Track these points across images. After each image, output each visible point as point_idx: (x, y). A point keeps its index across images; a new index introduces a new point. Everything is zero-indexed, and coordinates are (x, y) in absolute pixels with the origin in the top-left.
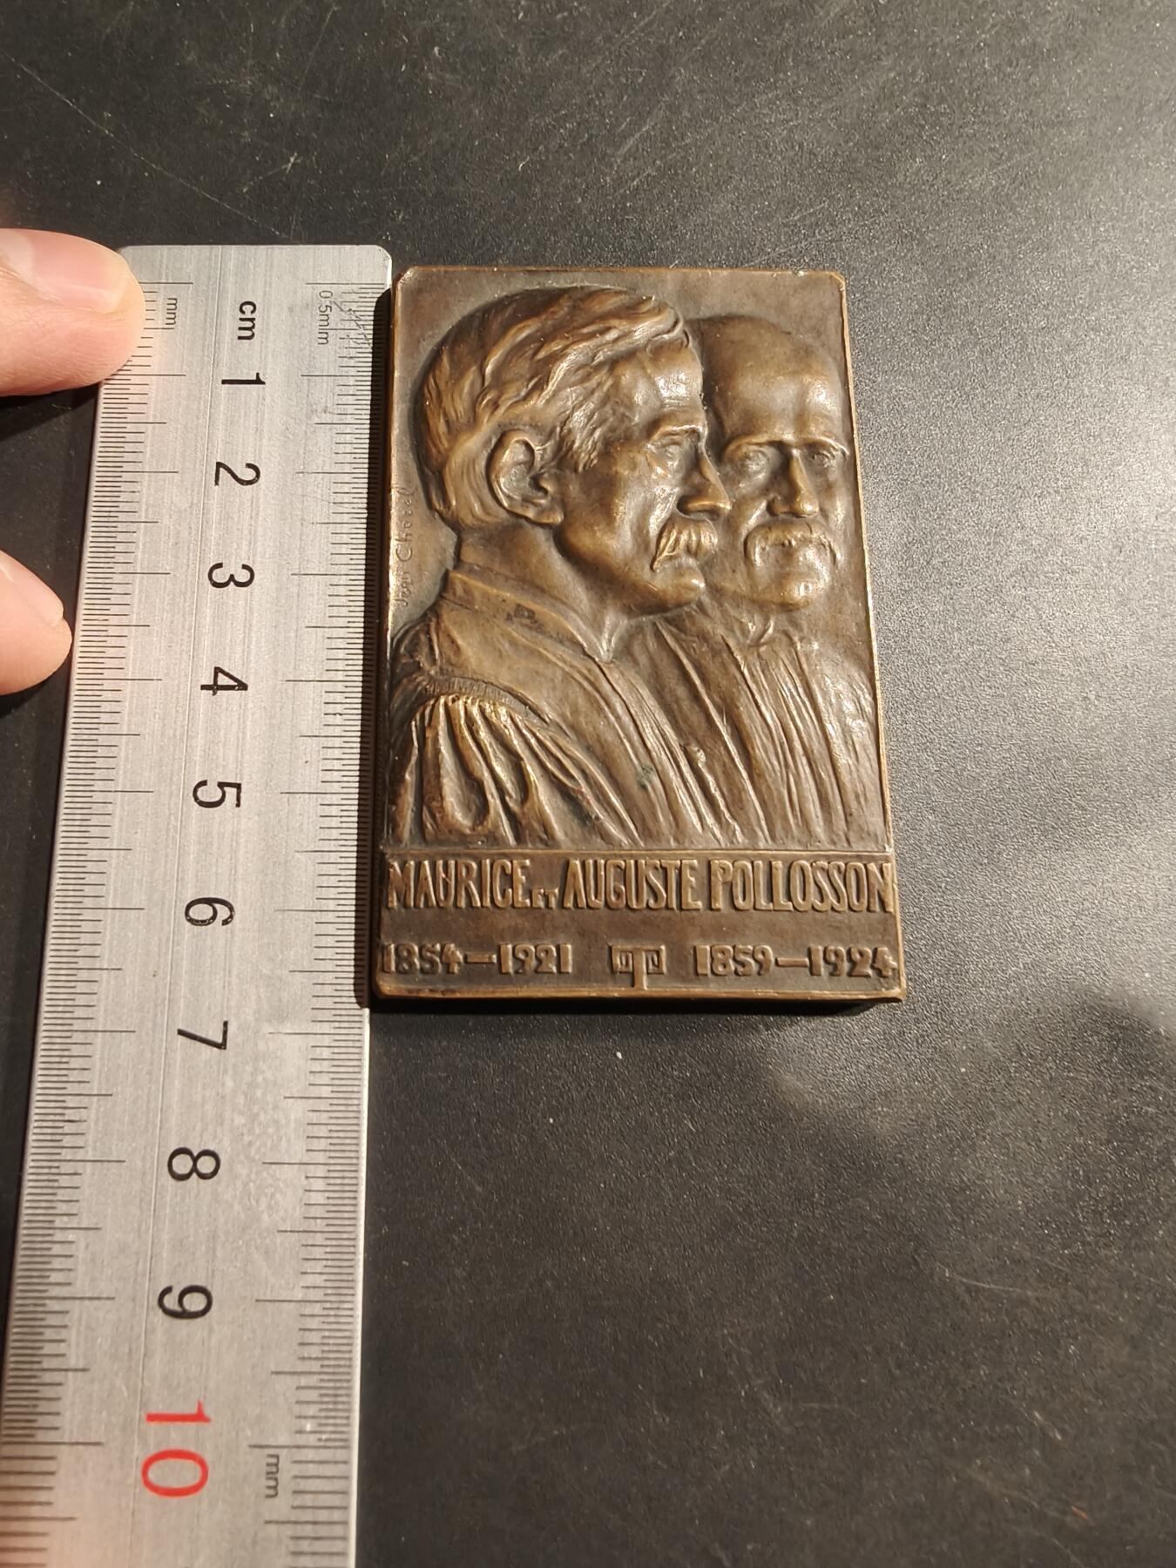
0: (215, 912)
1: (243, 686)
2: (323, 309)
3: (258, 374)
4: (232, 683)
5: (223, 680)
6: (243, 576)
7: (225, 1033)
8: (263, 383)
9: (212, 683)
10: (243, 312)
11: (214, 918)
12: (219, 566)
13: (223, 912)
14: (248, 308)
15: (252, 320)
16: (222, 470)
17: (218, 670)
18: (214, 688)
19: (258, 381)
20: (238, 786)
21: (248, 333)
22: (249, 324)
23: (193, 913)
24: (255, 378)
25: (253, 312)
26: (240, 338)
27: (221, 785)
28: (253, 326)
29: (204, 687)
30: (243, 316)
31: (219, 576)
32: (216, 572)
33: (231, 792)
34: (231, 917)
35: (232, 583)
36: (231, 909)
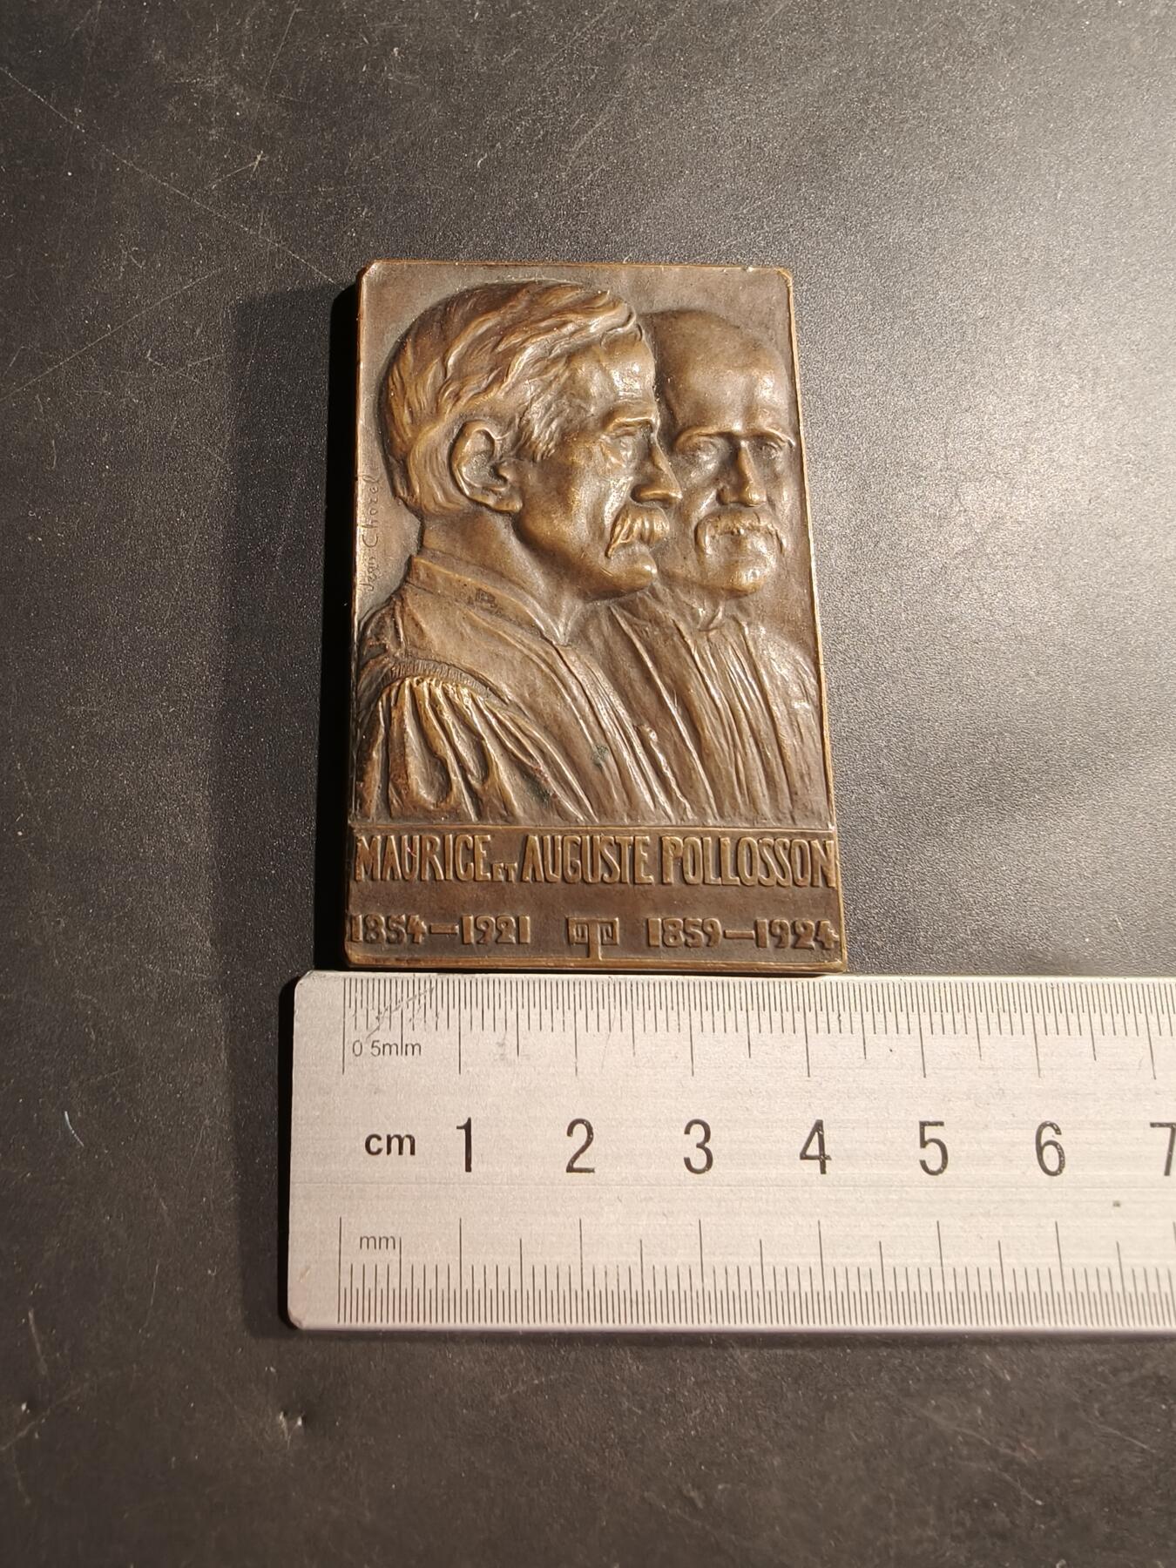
0: (1049, 1143)
1: (819, 1126)
2: (376, 1051)
3: (458, 1128)
4: (816, 1138)
5: (814, 1150)
6: (698, 1133)
7: (1161, 1125)
8: (469, 1120)
9: (818, 1162)
10: (379, 1151)
11: (1055, 1144)
12: (687, 1162)
13: (1048, 1134)
14: (374, 1145)
15: (389, 1139)
16: (576, 1165)
17: (804, 1156)
18: (823, 1159)
19: (467, 1127)
20: (923, 1125)
21: (407, 1143)
22: (395, 1143)
23: (1053, 1166)
24: (463, 1131)
25: (379, 1138)
26: (413, 1153)
27: (924, 1144)
28: (398, 1137)
29: (823, 1171)
30: (385, 1150)
31: (699, 1161)
32: (695, 1165)
33: (930, 1133)
34: (1052, 1125)
35: (707, 1145)
36: (1044, 1125)
